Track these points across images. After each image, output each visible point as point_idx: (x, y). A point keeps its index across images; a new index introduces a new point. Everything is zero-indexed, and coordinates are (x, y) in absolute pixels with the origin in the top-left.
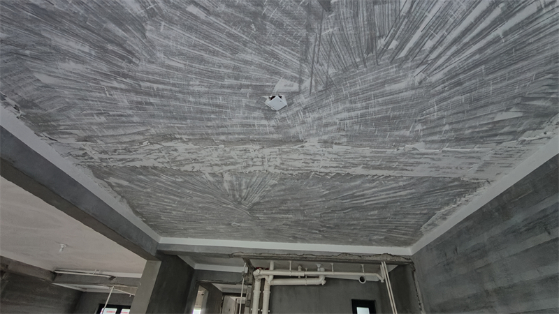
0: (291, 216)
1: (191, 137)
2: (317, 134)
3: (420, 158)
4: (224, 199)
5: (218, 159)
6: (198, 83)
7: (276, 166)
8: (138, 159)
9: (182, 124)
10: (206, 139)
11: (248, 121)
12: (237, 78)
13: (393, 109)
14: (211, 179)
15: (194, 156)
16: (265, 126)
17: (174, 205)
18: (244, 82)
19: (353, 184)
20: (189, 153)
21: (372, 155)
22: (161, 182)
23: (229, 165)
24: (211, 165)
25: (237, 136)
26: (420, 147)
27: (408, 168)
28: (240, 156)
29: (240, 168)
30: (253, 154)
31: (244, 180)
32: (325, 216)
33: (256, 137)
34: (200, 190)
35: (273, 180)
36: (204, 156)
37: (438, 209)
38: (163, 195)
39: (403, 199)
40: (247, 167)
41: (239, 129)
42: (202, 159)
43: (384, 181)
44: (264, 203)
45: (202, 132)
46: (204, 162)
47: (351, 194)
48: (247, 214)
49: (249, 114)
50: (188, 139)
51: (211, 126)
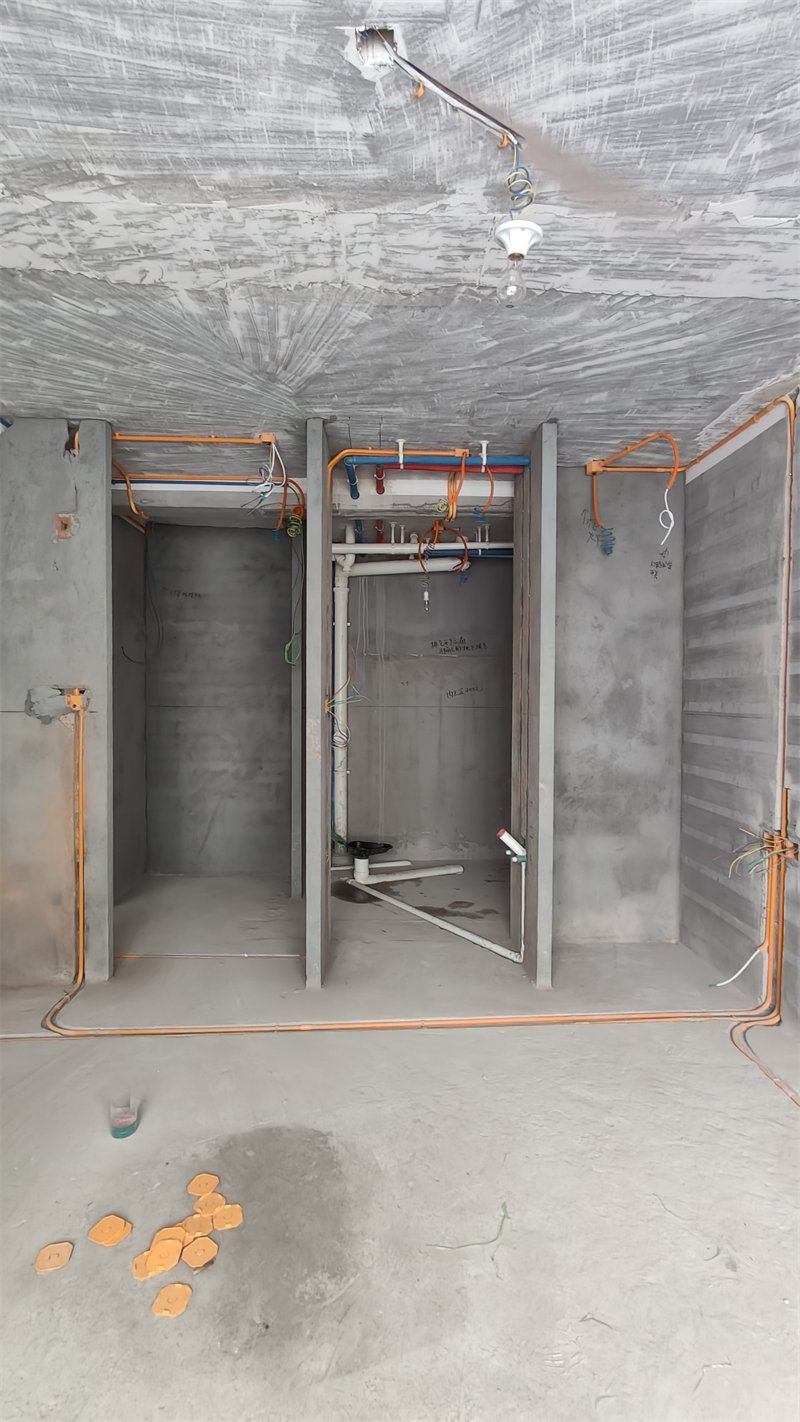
0: (401, 410)
1: (130, 173)
2: (484, 168)
3: (737, 243)
4: (231, 368)
5: (211, 246)
7: (369, 269)
9: (98, 125)
10: (174, 178)
11: (295, 117)
14: (193, 307)
15: (142, 237)
16: (340, 136)
17: (99, 386)
19: (559, 320)
20: (127, 226)
21: (619, 234)
22: (57, 318)
23: (242, 264)
24: (193, 267)
25: (261, 171)
26: (744, 209)
28: (272, 237)
29: (271, 275)
30: (307, 232)
31: (283, 312)
32: (482, 409)
33: (317, 173)
34: (166, 339)
35: (359, 309)
36: (172, 236)
37: (748, 386)
38: (65, 357)
39: (674, 360)
40: (291, 271)
41: (268, 145)
42: (166, 247)
43: (636, 310)
44: (335, 377)
45: (162, 156)
46: (171, 254)
47: (552, 349)
48: (291, 408)
49: (295, 95)
50: (122, 178)
51: (187, 135)
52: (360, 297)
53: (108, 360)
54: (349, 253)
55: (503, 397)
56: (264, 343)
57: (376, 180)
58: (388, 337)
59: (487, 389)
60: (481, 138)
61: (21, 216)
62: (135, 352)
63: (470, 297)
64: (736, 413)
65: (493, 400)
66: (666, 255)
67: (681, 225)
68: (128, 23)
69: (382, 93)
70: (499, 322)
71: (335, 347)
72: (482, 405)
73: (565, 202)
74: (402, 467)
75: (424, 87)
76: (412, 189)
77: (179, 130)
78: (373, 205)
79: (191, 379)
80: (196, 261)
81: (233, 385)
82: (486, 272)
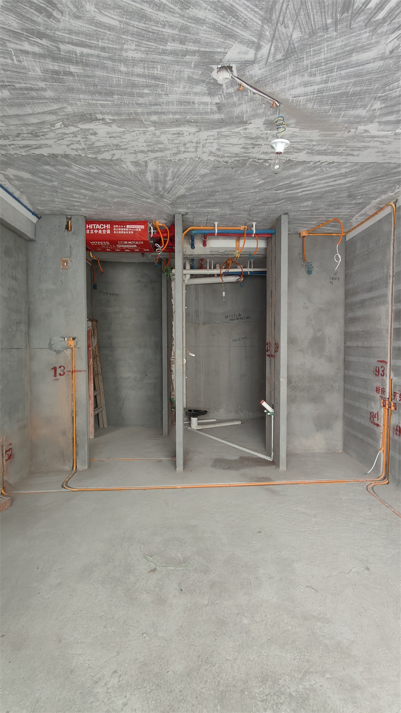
0: (218, 210)
1: (116, 118)
2: (264, 114)
3: (370, 142)
4: (144, 193)
5: (145, 144)
6: (133, 47)
7: (211, 152)
8: (47, 146)
9: (106, 101)
10: (134, 120)
11: (188, 97)
12: (182, 42)
13: (355, 84)
14: (133, 168)
15: (116, 141)
16: (206, 104)
17: (84, 201)
18: (192, 47)
19: (292, 172)
20: (110, 137)
21: (319, 138)
22: (71, 173)
23: (157, 151)
24: (135, 153)
25: (171, 116)
26: (373, 129)
27: (355, 153)
29: (169, 155)
30: (186, 139)
31: (171, 169)
32: (254, 209)
33: (194, 117)
34: (118, 181)
35: (205, 168)
36: (129, 141)
37: (375, 198)
38: (72, 189)
39: (342, 188)
40: (177, 153)
41: (175, 107)
42: (125, 145)
43: (326, 168)
44: (190, 196)
45: (131, 111)
46: (126, 148)
47: (288, 184)
48: (169, 210)
49: (190, 89)
50: (112, 120)
51: (143, 104)
52: (205, 164)
53: (90, 190)
54: (203, 146)
55: (265, 203)
56: (161, 182)
57: (218, 119)
58: (216, 179)
59: (258, 200)
60: (264, 103)
61: (66, 134)
62: (102, 187)
63: (254, 163)
64: (369, 210)
65: (259, 205)
66: (339, 146)
67: (346, 134)
68: (126, 65)
69: (225, 88)
70: (265, 173)
71: (192, 184)
72: (255, 207)
73: (297, 127)
74: (216, 235)
75: (243, 86)
76: (233, 123)
77: (139, 102)
78: (216, 129)
79: (125, 197)
80: (137, 150)
81: (144, 200)
82: (262, 153)
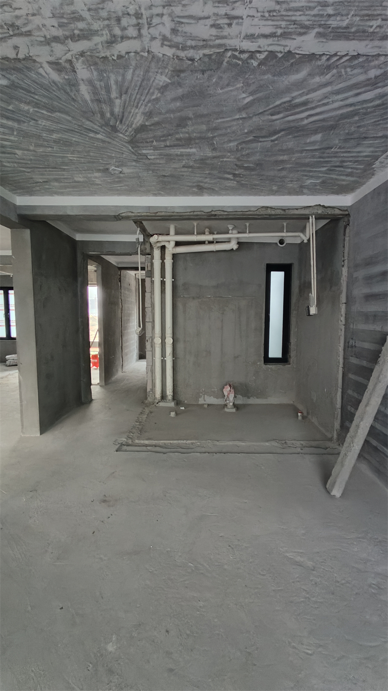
0: (194, 150)
4: (88, 123)
5: (55, 23)
7: (164, 38)
14: (55, 76)
23: (79, 37)
24: (47, 42)
29: (100, 47)
31: (113, 77)
32: (243, 148)
34: (44, 103)
35: (162, 73)
40: (112, 43)
42: (25, 24)
43: (345, 67)
46: (30, 31)
47: (287, 102)
52: (161, 64)
53: (13, 119)
54: (150, 24)
55: (256, 139)
56: (105, 103)
58: (183, 96)
59: (246, 133)
63: (234, 60)
65: (250, 141)
66: (371, 17)
70: (253, 81)
71: (150, 104)
72: (244, 145)
79: (65, 131)
80: (48, 37)
81: (92, 135)
82: (244, 38)
